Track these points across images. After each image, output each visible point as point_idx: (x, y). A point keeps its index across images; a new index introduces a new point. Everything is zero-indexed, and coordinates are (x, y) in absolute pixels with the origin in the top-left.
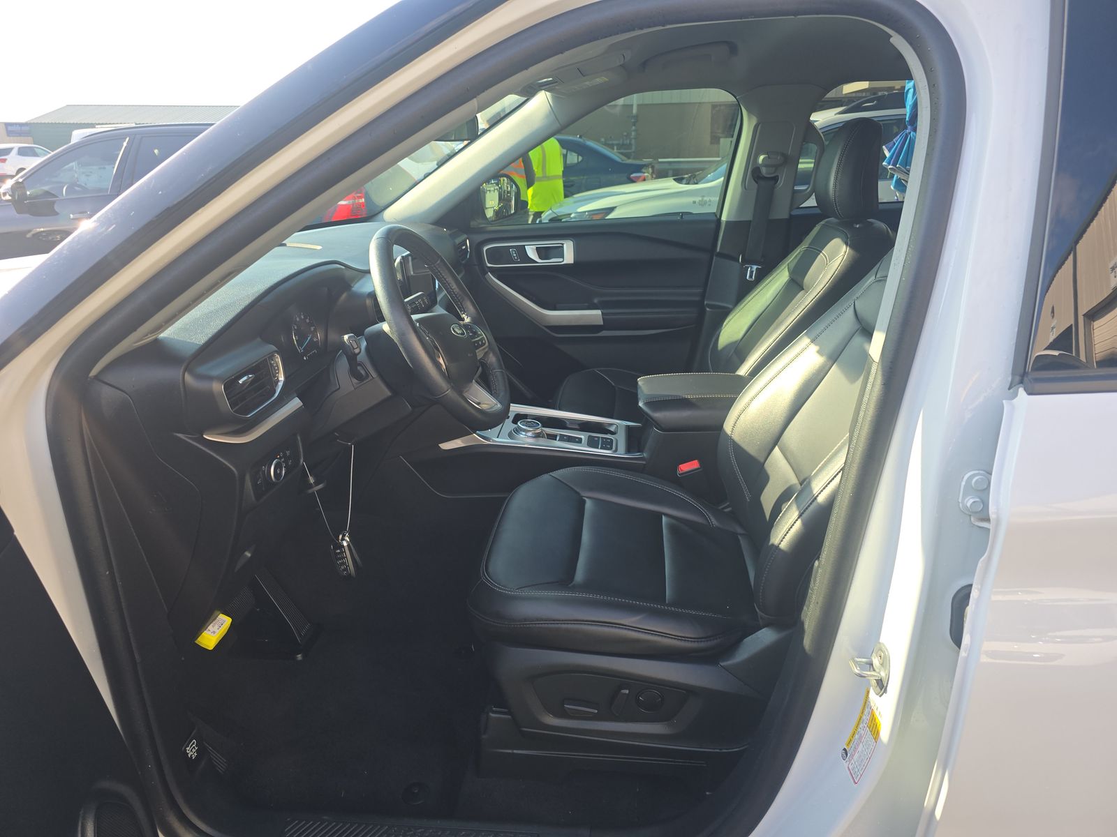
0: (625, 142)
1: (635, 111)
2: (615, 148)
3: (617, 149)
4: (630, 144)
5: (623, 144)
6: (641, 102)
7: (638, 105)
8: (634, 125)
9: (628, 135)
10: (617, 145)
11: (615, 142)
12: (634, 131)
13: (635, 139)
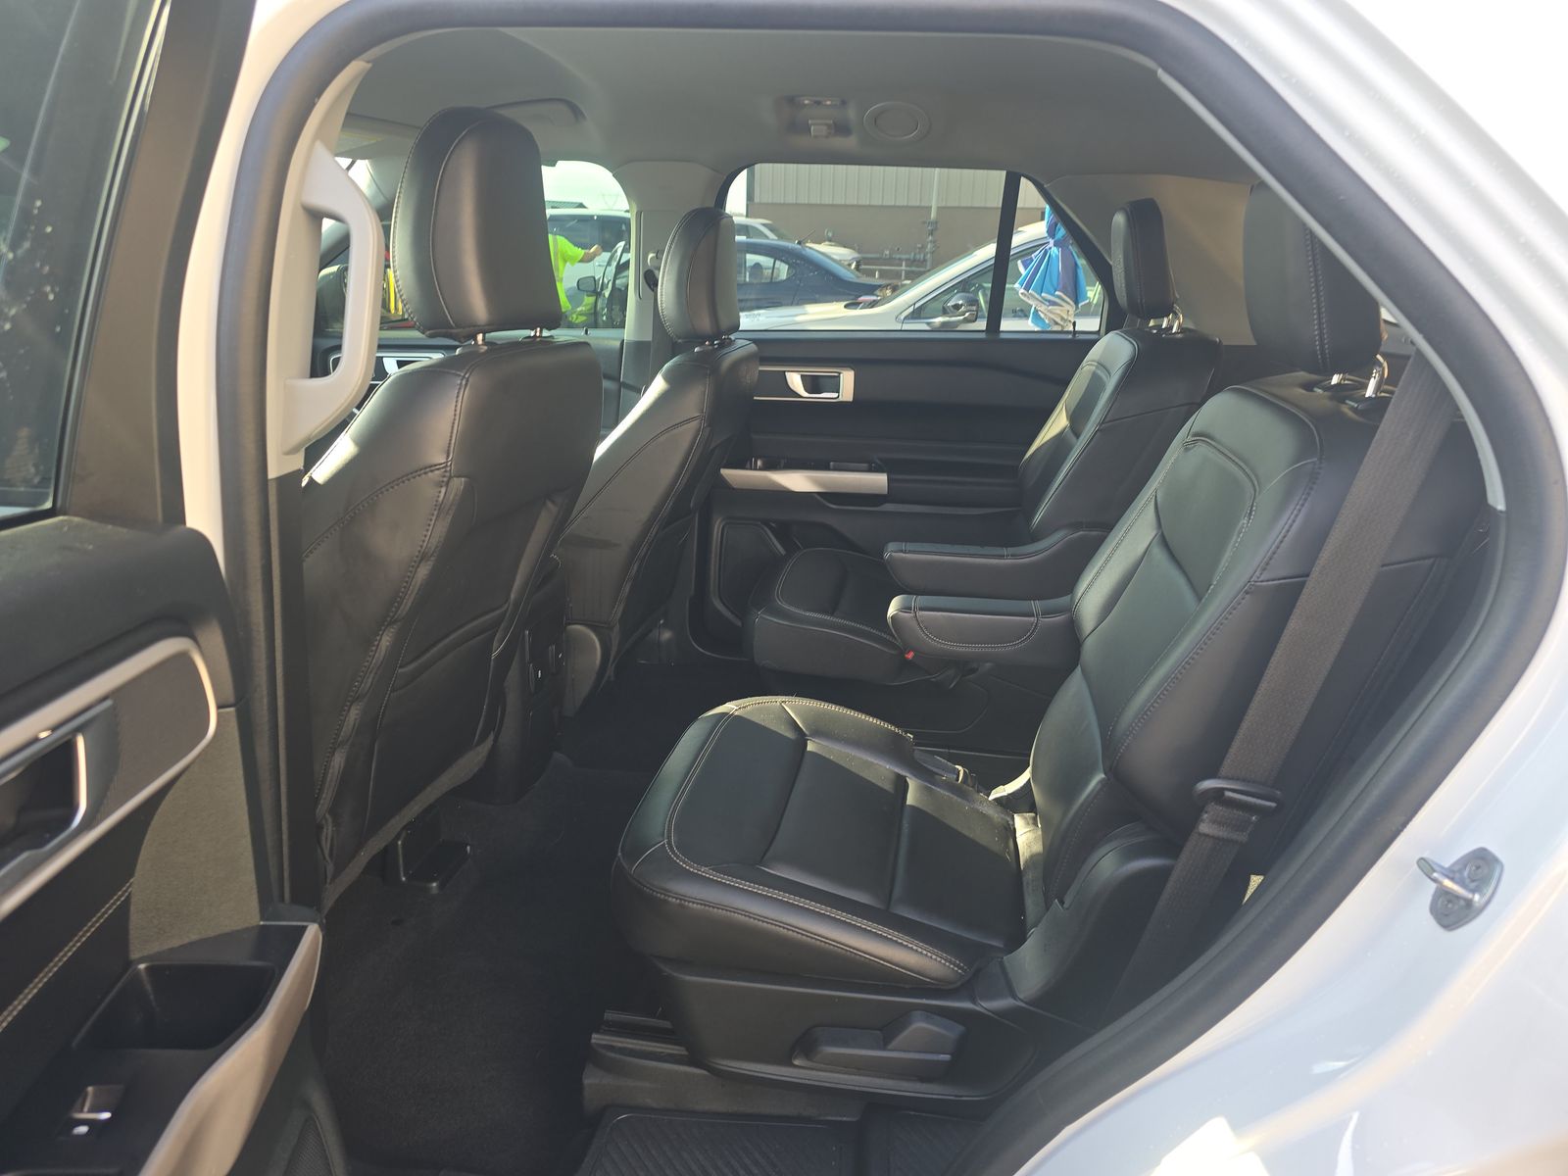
0: (918, 257)
1: (933, 215)
2: (904, 263)
3: (906, 266)
4: (925, 260)
5: (914, 260)
6: (943, 204)
7: (938, 208)
8: (932, 234)
9: (923, 247)
10: (907, 260)
11: (904, 257)
12: (931, 242)
13: (932, 253)
